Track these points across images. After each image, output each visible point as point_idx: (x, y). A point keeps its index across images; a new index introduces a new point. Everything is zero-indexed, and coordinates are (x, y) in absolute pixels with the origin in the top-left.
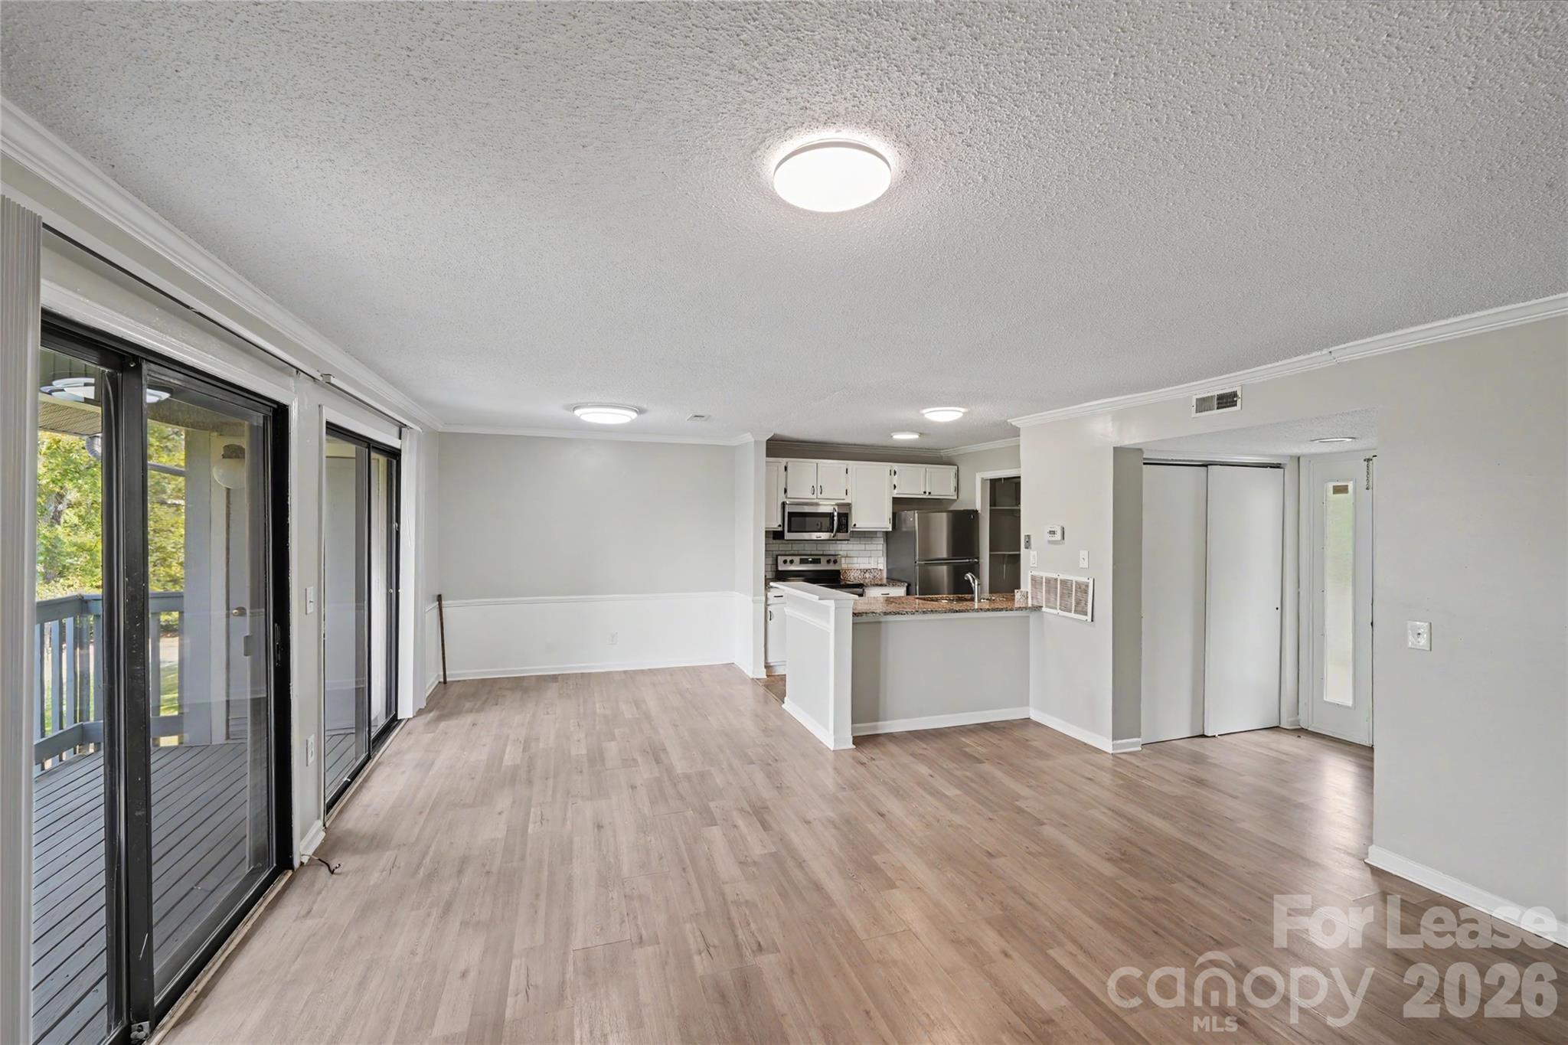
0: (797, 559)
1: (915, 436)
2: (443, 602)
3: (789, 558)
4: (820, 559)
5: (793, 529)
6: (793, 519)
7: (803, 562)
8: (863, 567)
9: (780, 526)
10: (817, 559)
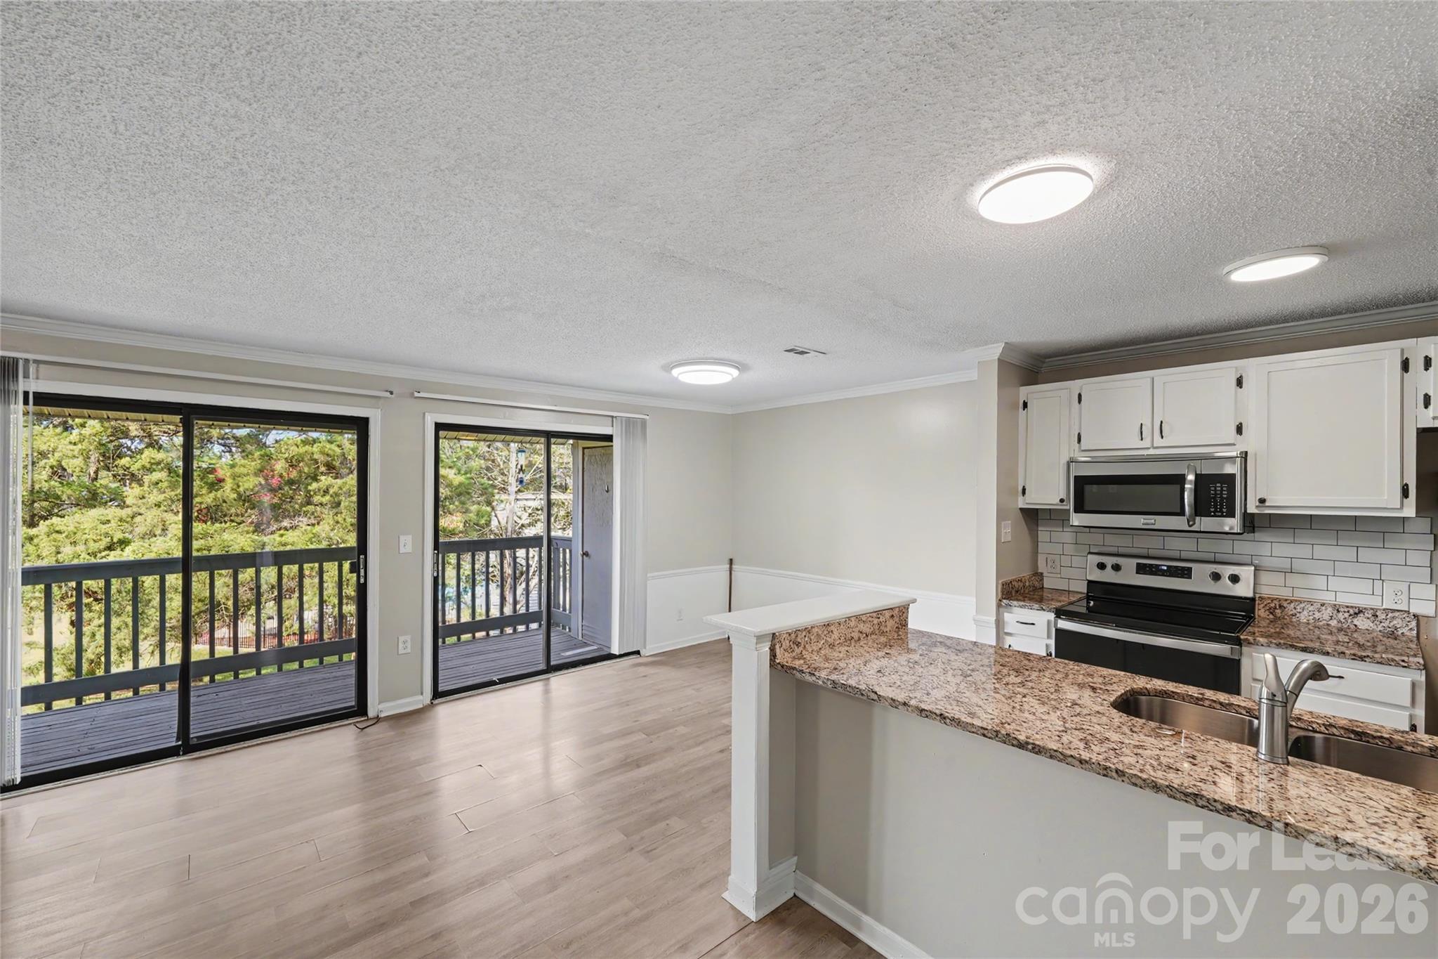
0: (1130, 564)
1: (1309, 262)
2: (733, 566)
3: (1109, 561)
4: (1190, 569)
5: (1087, 508)
6: (1088, 488)
7: (1141, 569)
8: (1343, 599)
9: (1062, 501)
10: (1183, 568)
